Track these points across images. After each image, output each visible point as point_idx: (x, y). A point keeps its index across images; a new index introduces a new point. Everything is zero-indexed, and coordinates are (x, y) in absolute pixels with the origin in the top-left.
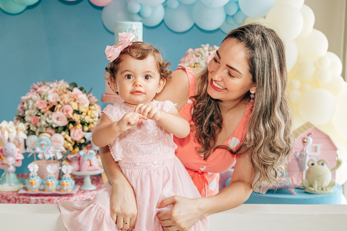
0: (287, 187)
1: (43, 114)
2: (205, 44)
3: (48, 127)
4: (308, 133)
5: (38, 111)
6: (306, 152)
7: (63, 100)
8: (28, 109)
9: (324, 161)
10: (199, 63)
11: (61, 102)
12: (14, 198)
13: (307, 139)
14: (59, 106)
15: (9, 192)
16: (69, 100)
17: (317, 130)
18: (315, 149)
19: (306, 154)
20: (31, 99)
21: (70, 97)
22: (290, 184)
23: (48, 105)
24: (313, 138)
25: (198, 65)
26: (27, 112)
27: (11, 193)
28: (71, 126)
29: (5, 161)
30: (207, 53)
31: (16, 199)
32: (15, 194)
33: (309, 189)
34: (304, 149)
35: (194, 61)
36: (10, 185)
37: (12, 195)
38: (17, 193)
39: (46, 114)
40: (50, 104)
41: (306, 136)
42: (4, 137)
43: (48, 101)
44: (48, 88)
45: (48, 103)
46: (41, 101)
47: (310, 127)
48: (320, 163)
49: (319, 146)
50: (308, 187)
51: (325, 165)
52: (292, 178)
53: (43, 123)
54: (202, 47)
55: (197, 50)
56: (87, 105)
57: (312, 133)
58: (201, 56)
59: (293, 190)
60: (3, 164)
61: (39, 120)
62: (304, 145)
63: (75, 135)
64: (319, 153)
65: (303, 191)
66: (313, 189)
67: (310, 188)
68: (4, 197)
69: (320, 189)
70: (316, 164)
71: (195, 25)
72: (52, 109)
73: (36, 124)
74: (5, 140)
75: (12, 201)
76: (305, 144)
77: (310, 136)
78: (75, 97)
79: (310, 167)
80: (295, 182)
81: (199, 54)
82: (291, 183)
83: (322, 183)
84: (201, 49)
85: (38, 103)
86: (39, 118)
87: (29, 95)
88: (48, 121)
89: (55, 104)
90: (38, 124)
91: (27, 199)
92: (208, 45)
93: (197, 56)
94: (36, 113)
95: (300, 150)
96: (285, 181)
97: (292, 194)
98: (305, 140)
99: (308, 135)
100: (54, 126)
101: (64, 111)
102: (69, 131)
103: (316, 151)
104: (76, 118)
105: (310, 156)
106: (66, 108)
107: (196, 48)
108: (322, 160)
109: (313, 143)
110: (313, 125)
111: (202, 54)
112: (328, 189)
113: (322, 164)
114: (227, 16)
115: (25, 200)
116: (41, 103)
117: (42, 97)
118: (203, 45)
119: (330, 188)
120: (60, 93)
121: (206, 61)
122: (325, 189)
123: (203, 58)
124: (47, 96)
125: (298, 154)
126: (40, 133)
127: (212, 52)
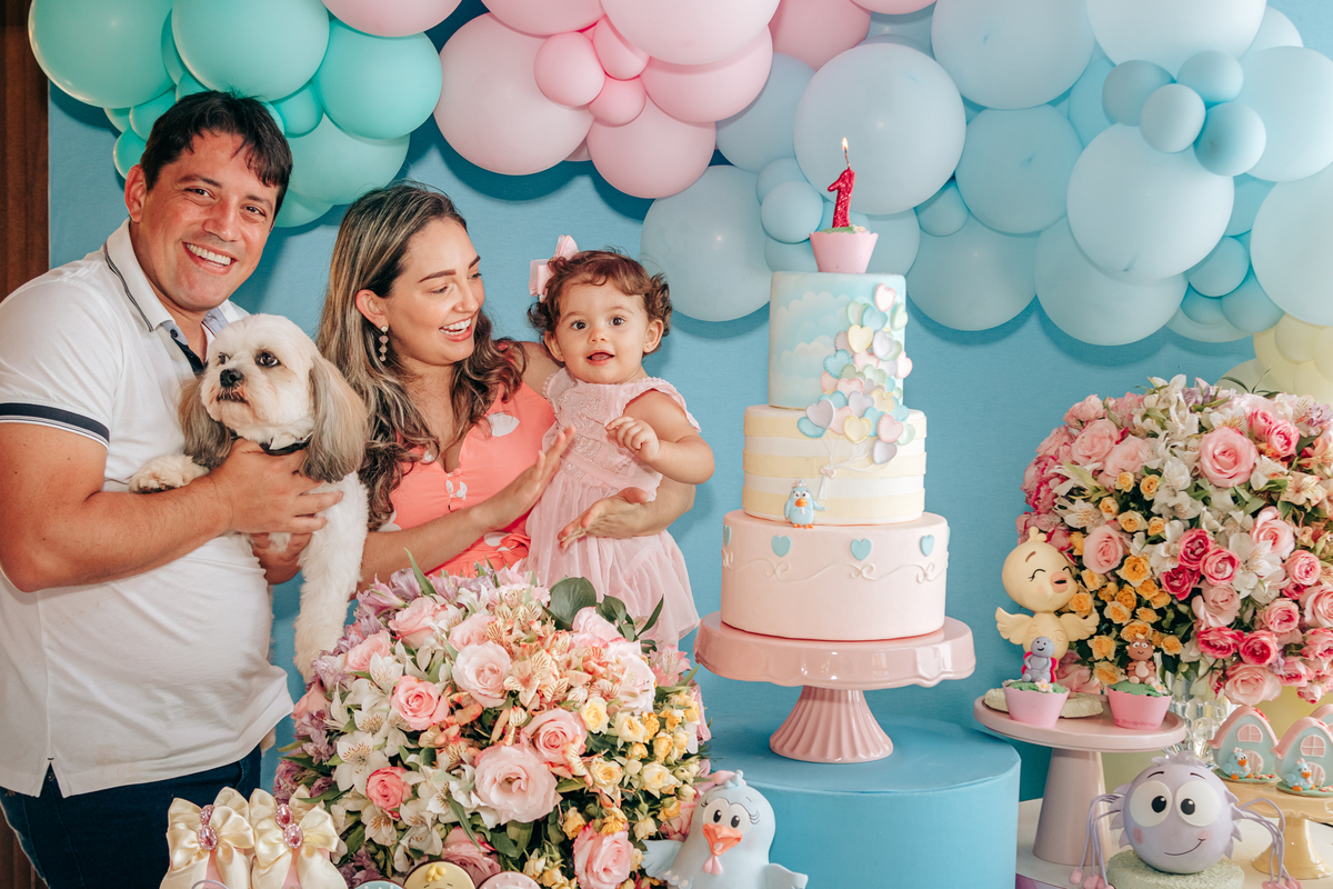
1: (432, 759)
2: (1165, 375)
3: (456, 825)
5: (403, 740)
7: (537, 683)
8: (352, 725)
10: (1160, 474)
11: (528, 697)
14: (515, 717)
16: (565, 682)
20: (362, 674)
21: (569, 664)
23: (457, 706)
25: (1154, 477)
26: (343, 746)
28: (574, 819)
30: (1191, 421)
39: (444, 759)
40: (464, 703)
43: (455, 689)
44: (452, 611)
45: (455, 697)
46: (421, 688)
53: (433, 807)
54: (1158, 389)
56: (647, 701)
58: (1161, 431)
61: (408, 791)
63: (597, 866)
72: (480, 731)
73: (395, 812)
78: (593, 664)
81: (1150, 424)
84: (1153, 397)
85: (401, 696)
86: (411, 778)
87: (352, 645)
88: (460, 798)
89: (490, 704)
90: (407, 813)
92: (1179, 379)
93: (1141, 433)
94: (392, 751)
100: (489, 821)
101: (541, 742)
102: (567, 848)
104: (603, 776)
106: (550, 727)
111: (1164, 423)
116: (418, 696)
117: (424, 661)
118: (1157, 381)
120: (512, 638)
121: (1197, 459)
123: (1178, 443)
124: (450, 657)
126: (416, 857)
127: (1216, 418)
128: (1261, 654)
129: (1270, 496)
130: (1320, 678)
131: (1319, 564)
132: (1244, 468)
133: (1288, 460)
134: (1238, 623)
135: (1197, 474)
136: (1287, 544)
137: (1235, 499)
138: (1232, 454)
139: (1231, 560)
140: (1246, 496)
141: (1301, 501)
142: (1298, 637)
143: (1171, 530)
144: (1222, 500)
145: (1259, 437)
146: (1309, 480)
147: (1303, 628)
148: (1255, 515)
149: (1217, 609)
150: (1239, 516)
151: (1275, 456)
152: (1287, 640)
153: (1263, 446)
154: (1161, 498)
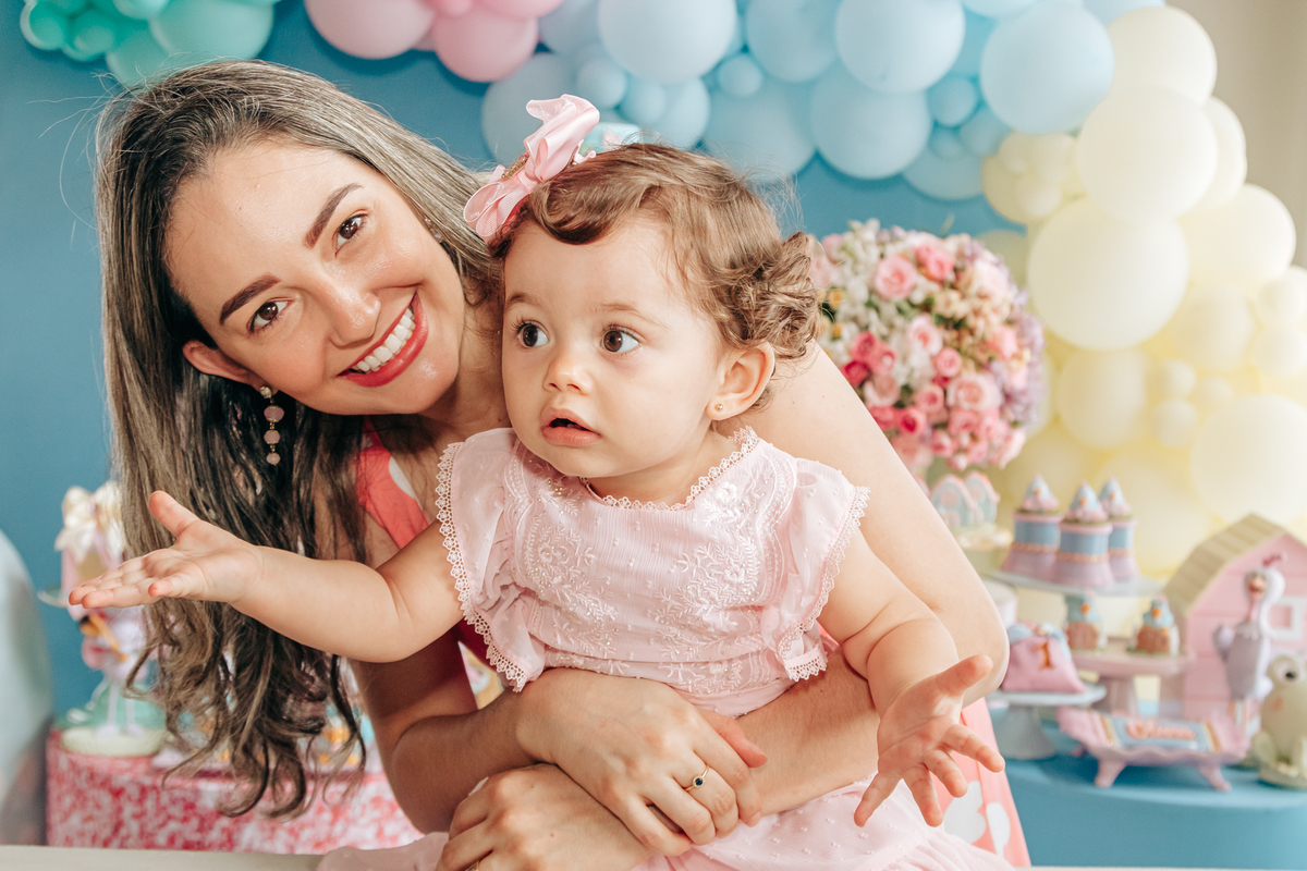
0: (1194, 762)
2: (864, 220)
4: (1267, 555)
6: (1258, 625)
10: (844, 289)
12: (138, 783)
13: (1264, 578)
15: (117, 758)
17: (1290, 541)
18: (1285, 617)
19: (1260, 637)
22: (1206, 749)
25: (840, 293)
27: (125, 765)
29: (107, 638)
30: (875, 252)
31: (143, 791)
32: (142, 767)
33: (1276, 772)
34: (1254, 615)
35: (826, 278)
36: (124, 732)
37: (127, 770)
38: (149, 763)
41: (1258, 567)
42: (106, 545)
49: (1300, 605)
50: (1273, 764)
52: (1210, 727)
54: (852, 230)
55: (833, 241)
58: (849, 261)
59: (1218, 776)
60: (98, 650)
62: (1252, 603)
64: (1299, 629)
65: (1252, 776)
66: (1292, 772)
67: (1283, 768)
68: (98, 780)
71: (818, 158)
74: (108, 557)
75: (129, 798)
76: (1258, 596)
77: (1275, 565)
79: (1277, 686)
80: (1227, 745)
81: (843, 255)
82: (1210, 747)
84: (848, 237)
91: (185, 790)
92: (874, 224)
93: (834, 262)
95: (1236, 620)
96: (1186, 738)
97: (1212, 788)
98: (1258, 583)
99: (1267, 563)
103: (1288, 624)
105: (1273, 642)
107: (829, 232)
110: (1278, 528)
111: (852, 255)
114: (936, 126)
115: (177, 793)
118: (856, 224)
121: (872, 280)
123: (861, 268)
125: (1228, 635)
127: (891, 250)
128: (910, 426)
129: (926, 307)
130: (961, 450)
131: (959, 360)
132: (907, 285)
133: (942, 283)
134: (899, 405)
135: (872, 291)
136: (935, 345)
137: (900, 311)
138: (900, 276)
139: (890, 354)
140: (906, 307)
141: (948, 313)
142: (943, 416)
143: (849, 332)
144: (889, 310)
145: (920, 264)
146: (954, 295)
147: (948, 408)
148: (910, 320)
149: (882, 393)
150: (899, 321)
151: (930, 278)
152: (935, 419)
153: (924, 271)
154: (843, 308)
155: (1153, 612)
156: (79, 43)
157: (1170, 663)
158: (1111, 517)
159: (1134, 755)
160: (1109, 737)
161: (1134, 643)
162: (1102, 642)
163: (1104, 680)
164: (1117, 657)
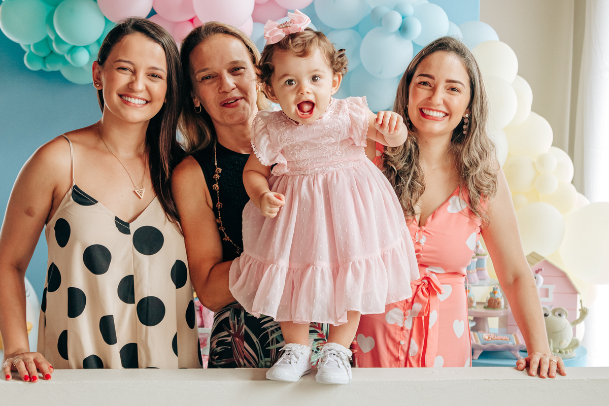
0: (510, 349)
4: (537, 269)
9: (562, 310)
13: (535, 278)
17: (547, 263)
18: (546, 293)
22: (514, 344)
24: (543, 276)
47: (539, 261)
48: (557, 313)
49: (552, 288)
51: (564, 317)
52: (515, 336)
57: (543, 269)
59: (518, 354)
64: (551, 298)
69: (558, 351)
70: (550, 315)
77: (540, 272)
80: (521, 342)
82: (516, 344)
83: (560, 343)
96: (506, 340)
99: (537, 272)
103: (547, 296)
108: (560, 309)
109: (544, 284)
110: (543, 258)
112: (568, 351)
113: (560, 315)
119: (571, 350)
122: (564, 351)
155: (494, 292)
156: (48, 66)
157: (501, 312)
158: (477, 255)
159: (486, 347)
160: (477, 341)
161: (487, 304)
162: (474, 304)
163: (476, 319)
164: (481, 310)
